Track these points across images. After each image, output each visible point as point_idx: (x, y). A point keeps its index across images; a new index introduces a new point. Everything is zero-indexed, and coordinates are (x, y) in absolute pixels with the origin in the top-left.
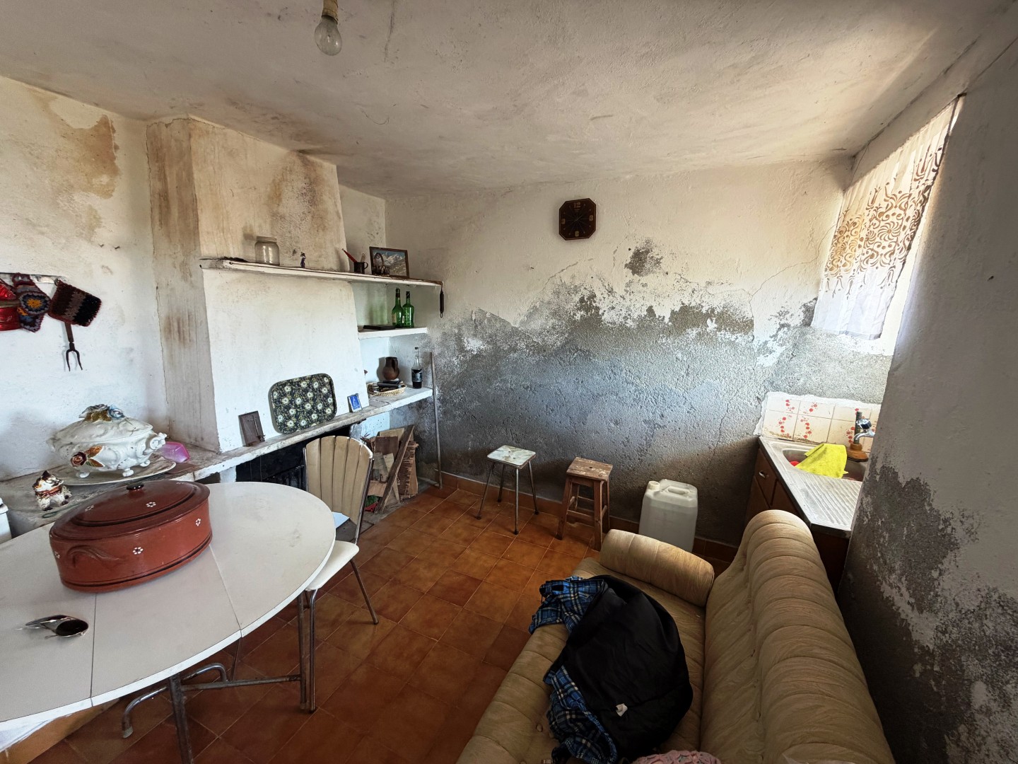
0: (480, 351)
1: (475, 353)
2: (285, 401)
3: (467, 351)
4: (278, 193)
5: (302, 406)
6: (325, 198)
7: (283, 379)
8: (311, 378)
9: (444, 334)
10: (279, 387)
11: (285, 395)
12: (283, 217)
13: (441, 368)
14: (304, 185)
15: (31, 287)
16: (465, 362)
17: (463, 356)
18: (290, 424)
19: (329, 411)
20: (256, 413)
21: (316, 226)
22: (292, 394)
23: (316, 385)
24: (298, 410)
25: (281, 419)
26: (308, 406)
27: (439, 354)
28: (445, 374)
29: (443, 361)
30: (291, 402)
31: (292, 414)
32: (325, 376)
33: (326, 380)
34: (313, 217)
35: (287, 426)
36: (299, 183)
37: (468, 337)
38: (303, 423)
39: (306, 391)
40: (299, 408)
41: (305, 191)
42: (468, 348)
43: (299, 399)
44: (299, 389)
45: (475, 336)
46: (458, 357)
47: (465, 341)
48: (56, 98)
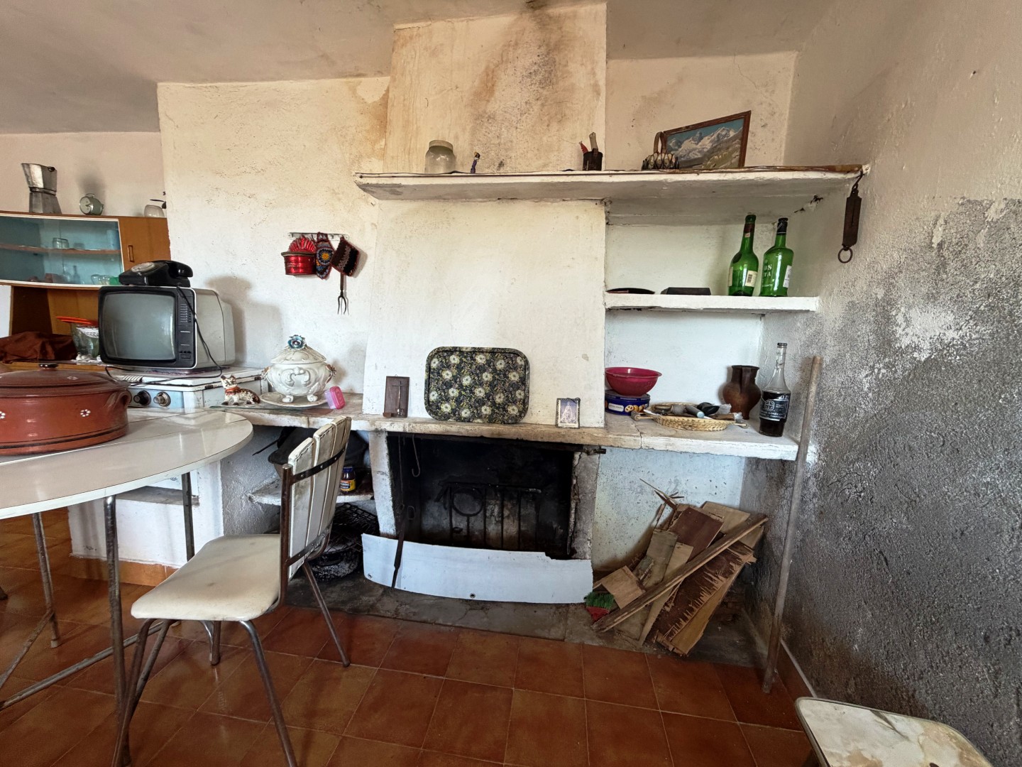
0: (941, 348)
1: (923, 357)
2: (447, 375)
3: (901, 352)
4: (490, 85)
5: (471, 389)
6: (572, 67)
7: (449, 344)
8: (493, 352)
9: (852, 305)
10: (442, 353)
11: (448, 367)
12: (491, 118)
13: (831, 399)
14: (535, 59)
15: (326, 244)
16: (890, 383)
17: (887, 366)
18: (446, 408)
19: (513, 410)
20: (407, 379)
21: (546, 118)
22: (459, 367)
23: (500, 365)
24: (463, 393)
25: (434, 396)
26: (480, 392)
27: (834, 361)
28: (838, 414)
29: (840, 378)
30: (455, 378)
31: (452, 395)
32: (517, 354)
33: (519, 361)
34: (543, 105)
35: (440, 409)
36: (528, 57)
37: (910, 307)
38: (465, 413)
39: (482, 369)
40: (464, 390)
41: (536, 67)
42: (905, 342)
43: (468, 377)
44: (471, 364)
45: (932, 298)
46: (872, 368)
47: (900, 319)
48: (361, 82)
